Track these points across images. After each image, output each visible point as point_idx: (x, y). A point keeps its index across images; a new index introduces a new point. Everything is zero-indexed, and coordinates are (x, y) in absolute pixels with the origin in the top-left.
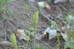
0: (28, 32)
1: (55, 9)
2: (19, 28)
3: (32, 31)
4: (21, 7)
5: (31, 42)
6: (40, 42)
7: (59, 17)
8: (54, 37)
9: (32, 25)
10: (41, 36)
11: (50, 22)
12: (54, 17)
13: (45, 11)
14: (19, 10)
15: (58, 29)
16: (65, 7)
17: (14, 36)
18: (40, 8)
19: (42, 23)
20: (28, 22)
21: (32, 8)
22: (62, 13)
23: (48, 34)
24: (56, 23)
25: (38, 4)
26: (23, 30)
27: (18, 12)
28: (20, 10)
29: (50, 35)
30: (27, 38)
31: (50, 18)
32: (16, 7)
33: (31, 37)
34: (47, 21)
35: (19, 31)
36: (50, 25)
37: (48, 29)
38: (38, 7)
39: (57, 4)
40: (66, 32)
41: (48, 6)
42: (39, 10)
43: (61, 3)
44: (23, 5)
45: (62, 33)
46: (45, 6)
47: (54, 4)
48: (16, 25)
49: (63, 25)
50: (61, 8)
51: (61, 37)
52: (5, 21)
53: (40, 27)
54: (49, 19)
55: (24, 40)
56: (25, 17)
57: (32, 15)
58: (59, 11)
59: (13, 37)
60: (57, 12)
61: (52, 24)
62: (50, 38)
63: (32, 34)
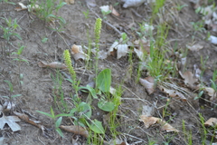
0: (87, 48)
1: (124, 16)
2: (75, 43)
3: (93, 47)
4: (76, 14)
5: (92, 62)
6: (104, 62)
7: (130, 26)
8: (124, 55)
9: (92, 38)
10: (106, 53)
11: (118, 34)
12: (123, 27)
13: (111, 18)
14: (74, 17)
15: (130, 44)
16: (139, 13)
18: (104, 15)
19: (107, 35)
20: (87, 34)
21: (92, 15)
22: (135, 21)
23: (115, 50)
24: (126, 35)
25: (101, 9)
26: (80, 46)
27: (73, 21)
28: (76, 18)
29: (118, 51)
30: (86, 57)
31: (118, 29)
32: (69, 13)
33: (92, 55)
34: (114, 32)
35: (75, 46)
36: (118, 38)
37: (116, 43)
38: (101, 13)
39: (128, 8)
40: (141, 48)
41: (114, 12)
42: (102, 18)
43: (133, 7)
44: (80, 11)
45: (135, 50)
46: (111, 11)
47: (124, 9)
48: (69, 39)
49: (137, 37)
50: (134, 14)
51: (134, 54)
52: (55, 33)
53: (105, 41)
54: (116, 30)
55: (81, 60)
56: (82, 28)
57: (92, 24)
58: (131, 18)
59: (67, 54)
60: (128, 19)
61: (121, 37)
62: (119, 56)
63: (94, 51)
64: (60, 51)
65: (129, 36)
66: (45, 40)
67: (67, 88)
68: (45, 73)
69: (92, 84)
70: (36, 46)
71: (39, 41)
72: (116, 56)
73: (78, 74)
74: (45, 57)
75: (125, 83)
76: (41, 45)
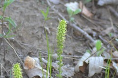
0: (46, 61)
2: (29, 54)
3: (54, 60)
4: (32, 13)
8: (99, 71)
9: (54, 48)
10: (73, 69)
11: (91, 42)
13: (81, 20)
14: (28, 18)
15: (107, 56)
17: (19, 68)
18: (70, 16)
19: (74, 43)
20: (46, 42)
21: (53, 15)
22: (114, 25)
23: (86, 65)
24: (102, 44)
25: (66, 7)
26: (37, 59)
27: (26, 23)
28: (31, 19)
29: (90, 66)
30: (44, 73)
31: (91, 35)
32: (21, 12)
34: (85, 39)
35: (29, 59)
36: (90, 47)
37: (87, 54)
38: (66, 12)
39: (105, 6)
41: (85, 11)
42: (68, 19)
43: (112, 5)
44: (37, 9)
45: (114, 64)
46: (80, 10)
47: (99, 7)
48: (22, 49)
50: (112, 14)
53: (71, 52)
54: (88, 36)
56: (40, 33)
57: (54, 28)
58: (109, 20)
60: (104, 22)
61: (94, 46)
62: (91, 73)
63: (55, 65)
64: (8, 64)
65: (105, 44)
72: (87, 73)
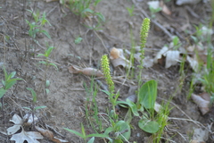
0: (129, 53)
1: (177, 15)
2: (115, 46)
3: (136, 52)
4: (118, 9)
5: (135, 70)
6: (149, 71)
7: (184, 28)
8: (175, 64)
10: (152, 60)
11: (169, 37)
12: (175, 28)
13: (161, 17)
14: (115, 14)
15: (182, 51)
16: (196, 11)
18: (152, 12)
19: (154, 38)
20: (129, 35)
21: (137, 11)
22: (190, 23)
23: (164, 58)
24: (178, 40)
25: (148, 6)
26: (121, 50)
27: (113, 18)
28: (117, 14)
29: (167, 59)
30: (127, 63)
31: (169, 30)
32: (109, 8)
33: (135, 62)
34: (163, 34)
35: (115, 50)
36: (167, 41)
37: (165, 48)
38: (148, 10)
39: (183, 6)
40: (195, 56)
41: (165, 9)
42: (150, 16)
43: (189, 4)
44: (123, 6)
45: (188, 58)
46: (161, 9)
47: (177, 6)
48: (108, 40)
49: (192, 42)
50: (189, 13)
51: (187, 64)
52: (91, 32)
53: (151, 45)
54: (166, 32)
55: (122, 67)
56: (125, 28)
57: (137, 23)
58: (185, 18)
59: (105, 60)
60: (181, 20)
61: (171, 41)
62: (168, 65)
63: (138, 56)
64: (96, 54)
65: (181, 40)
66: (79, 40)
67: (102, 100)
68: (76, 81)
69: (133, 97)
70: (67, 46)
71: (71, 41)
72: (164, 64)
73: (117, 85)
74: (78, 60)
75: (174, 99)
76: (74, 45)
